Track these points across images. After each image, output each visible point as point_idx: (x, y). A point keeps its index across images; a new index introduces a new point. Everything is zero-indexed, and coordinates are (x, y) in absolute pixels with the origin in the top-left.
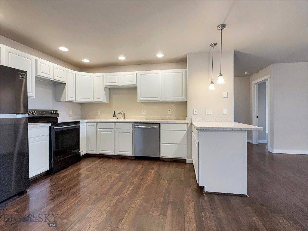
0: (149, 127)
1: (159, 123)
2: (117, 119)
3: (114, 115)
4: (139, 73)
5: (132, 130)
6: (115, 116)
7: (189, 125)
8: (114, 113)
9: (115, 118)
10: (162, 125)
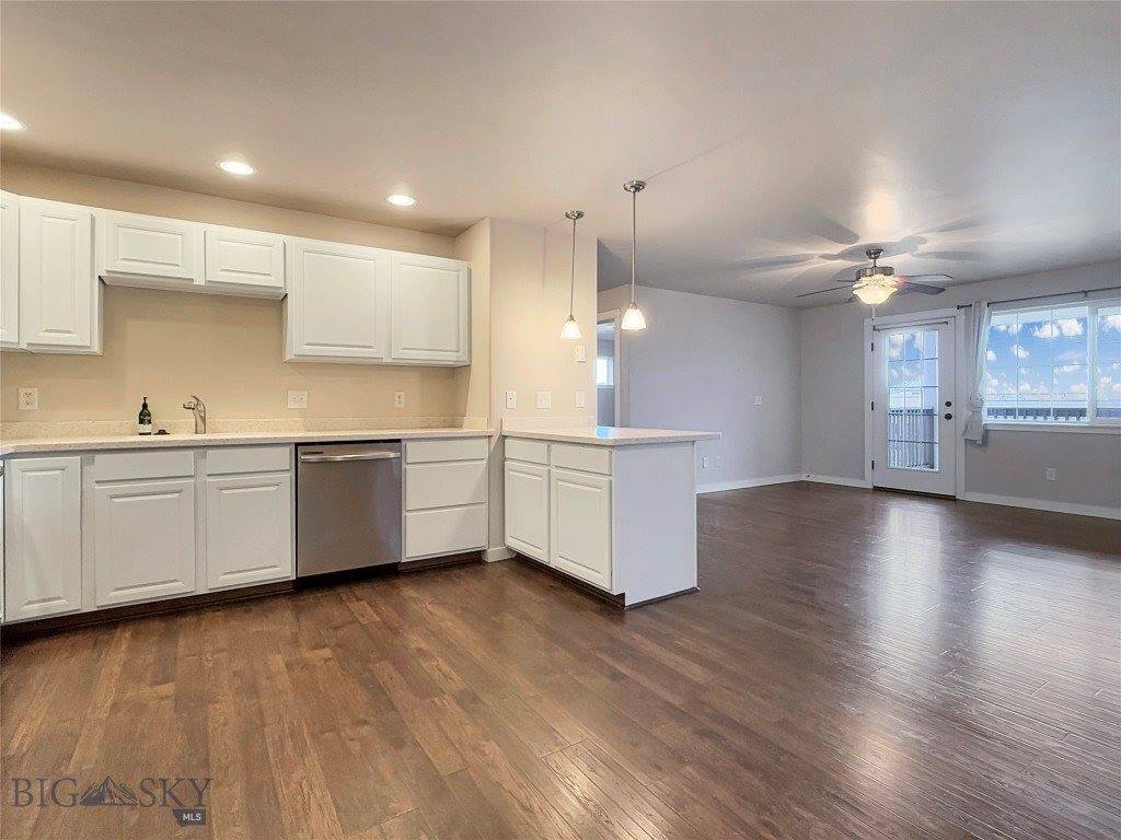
0: (339, 458)
1: (399, 441)
2: (162, 432)
3: (144, 416)
4: (294, 242)
5: (288, 475)
6: (150, 422)
7: (494, 441)
8: (145, 406)
9: (147, 428)
10: (410, 446)
